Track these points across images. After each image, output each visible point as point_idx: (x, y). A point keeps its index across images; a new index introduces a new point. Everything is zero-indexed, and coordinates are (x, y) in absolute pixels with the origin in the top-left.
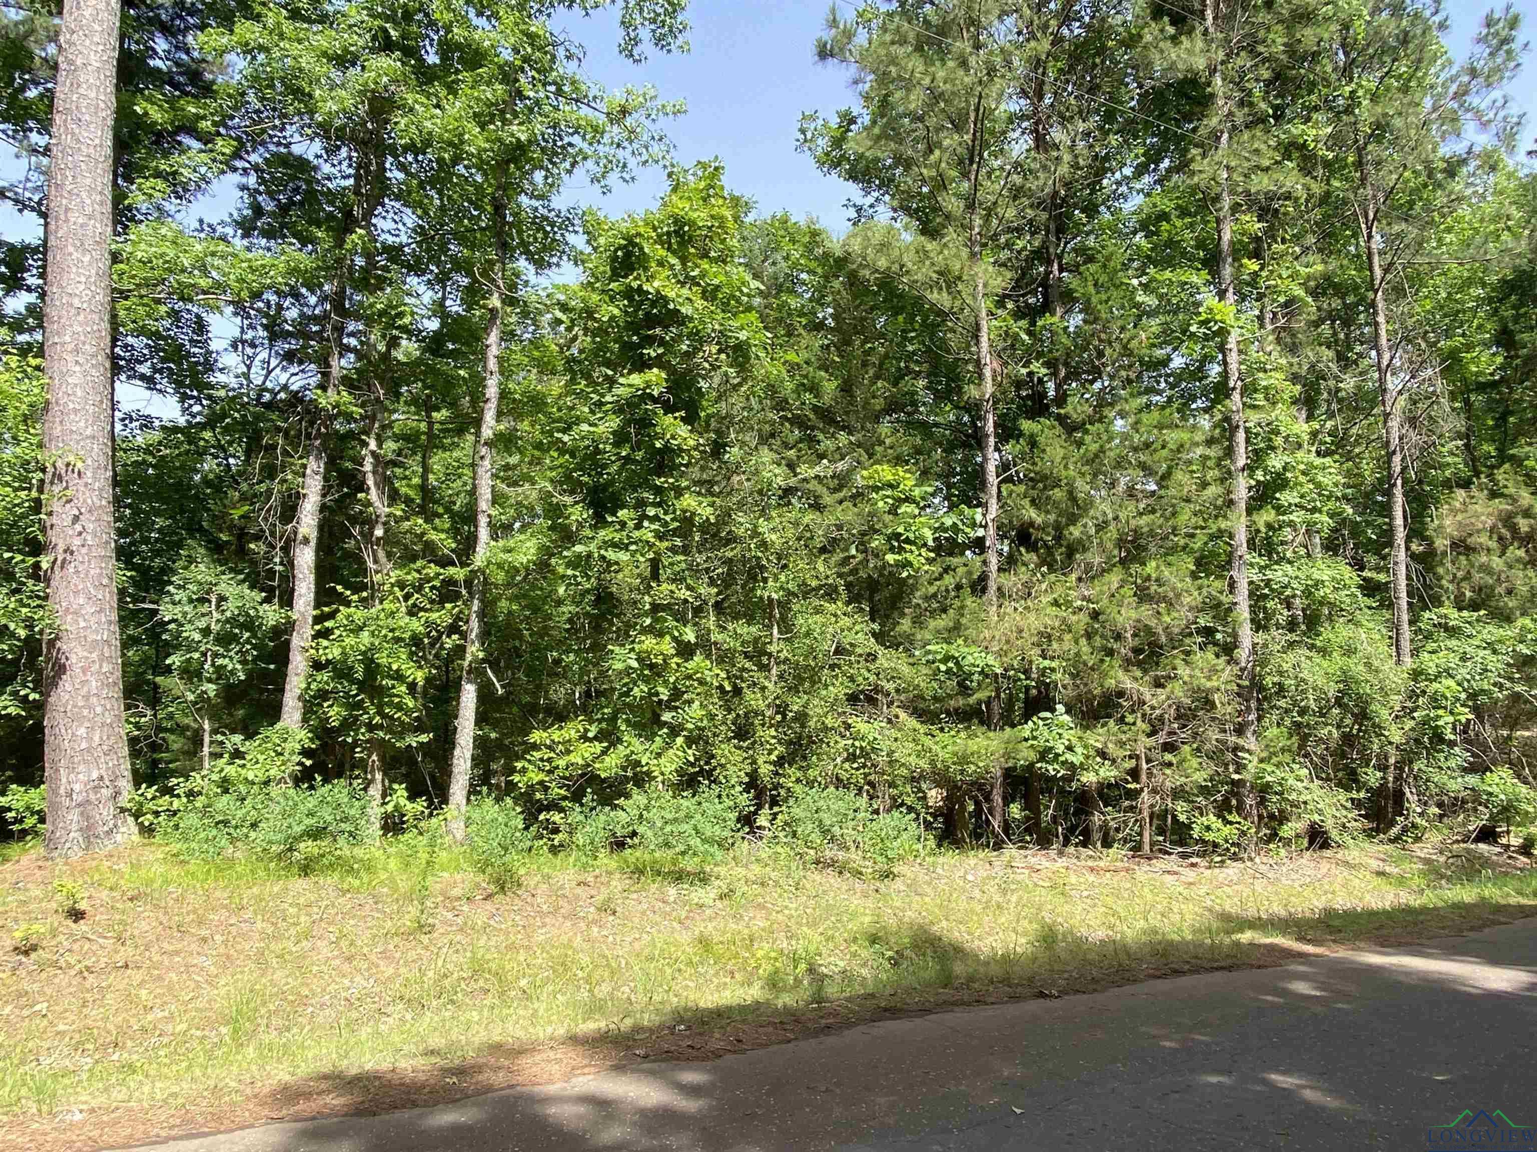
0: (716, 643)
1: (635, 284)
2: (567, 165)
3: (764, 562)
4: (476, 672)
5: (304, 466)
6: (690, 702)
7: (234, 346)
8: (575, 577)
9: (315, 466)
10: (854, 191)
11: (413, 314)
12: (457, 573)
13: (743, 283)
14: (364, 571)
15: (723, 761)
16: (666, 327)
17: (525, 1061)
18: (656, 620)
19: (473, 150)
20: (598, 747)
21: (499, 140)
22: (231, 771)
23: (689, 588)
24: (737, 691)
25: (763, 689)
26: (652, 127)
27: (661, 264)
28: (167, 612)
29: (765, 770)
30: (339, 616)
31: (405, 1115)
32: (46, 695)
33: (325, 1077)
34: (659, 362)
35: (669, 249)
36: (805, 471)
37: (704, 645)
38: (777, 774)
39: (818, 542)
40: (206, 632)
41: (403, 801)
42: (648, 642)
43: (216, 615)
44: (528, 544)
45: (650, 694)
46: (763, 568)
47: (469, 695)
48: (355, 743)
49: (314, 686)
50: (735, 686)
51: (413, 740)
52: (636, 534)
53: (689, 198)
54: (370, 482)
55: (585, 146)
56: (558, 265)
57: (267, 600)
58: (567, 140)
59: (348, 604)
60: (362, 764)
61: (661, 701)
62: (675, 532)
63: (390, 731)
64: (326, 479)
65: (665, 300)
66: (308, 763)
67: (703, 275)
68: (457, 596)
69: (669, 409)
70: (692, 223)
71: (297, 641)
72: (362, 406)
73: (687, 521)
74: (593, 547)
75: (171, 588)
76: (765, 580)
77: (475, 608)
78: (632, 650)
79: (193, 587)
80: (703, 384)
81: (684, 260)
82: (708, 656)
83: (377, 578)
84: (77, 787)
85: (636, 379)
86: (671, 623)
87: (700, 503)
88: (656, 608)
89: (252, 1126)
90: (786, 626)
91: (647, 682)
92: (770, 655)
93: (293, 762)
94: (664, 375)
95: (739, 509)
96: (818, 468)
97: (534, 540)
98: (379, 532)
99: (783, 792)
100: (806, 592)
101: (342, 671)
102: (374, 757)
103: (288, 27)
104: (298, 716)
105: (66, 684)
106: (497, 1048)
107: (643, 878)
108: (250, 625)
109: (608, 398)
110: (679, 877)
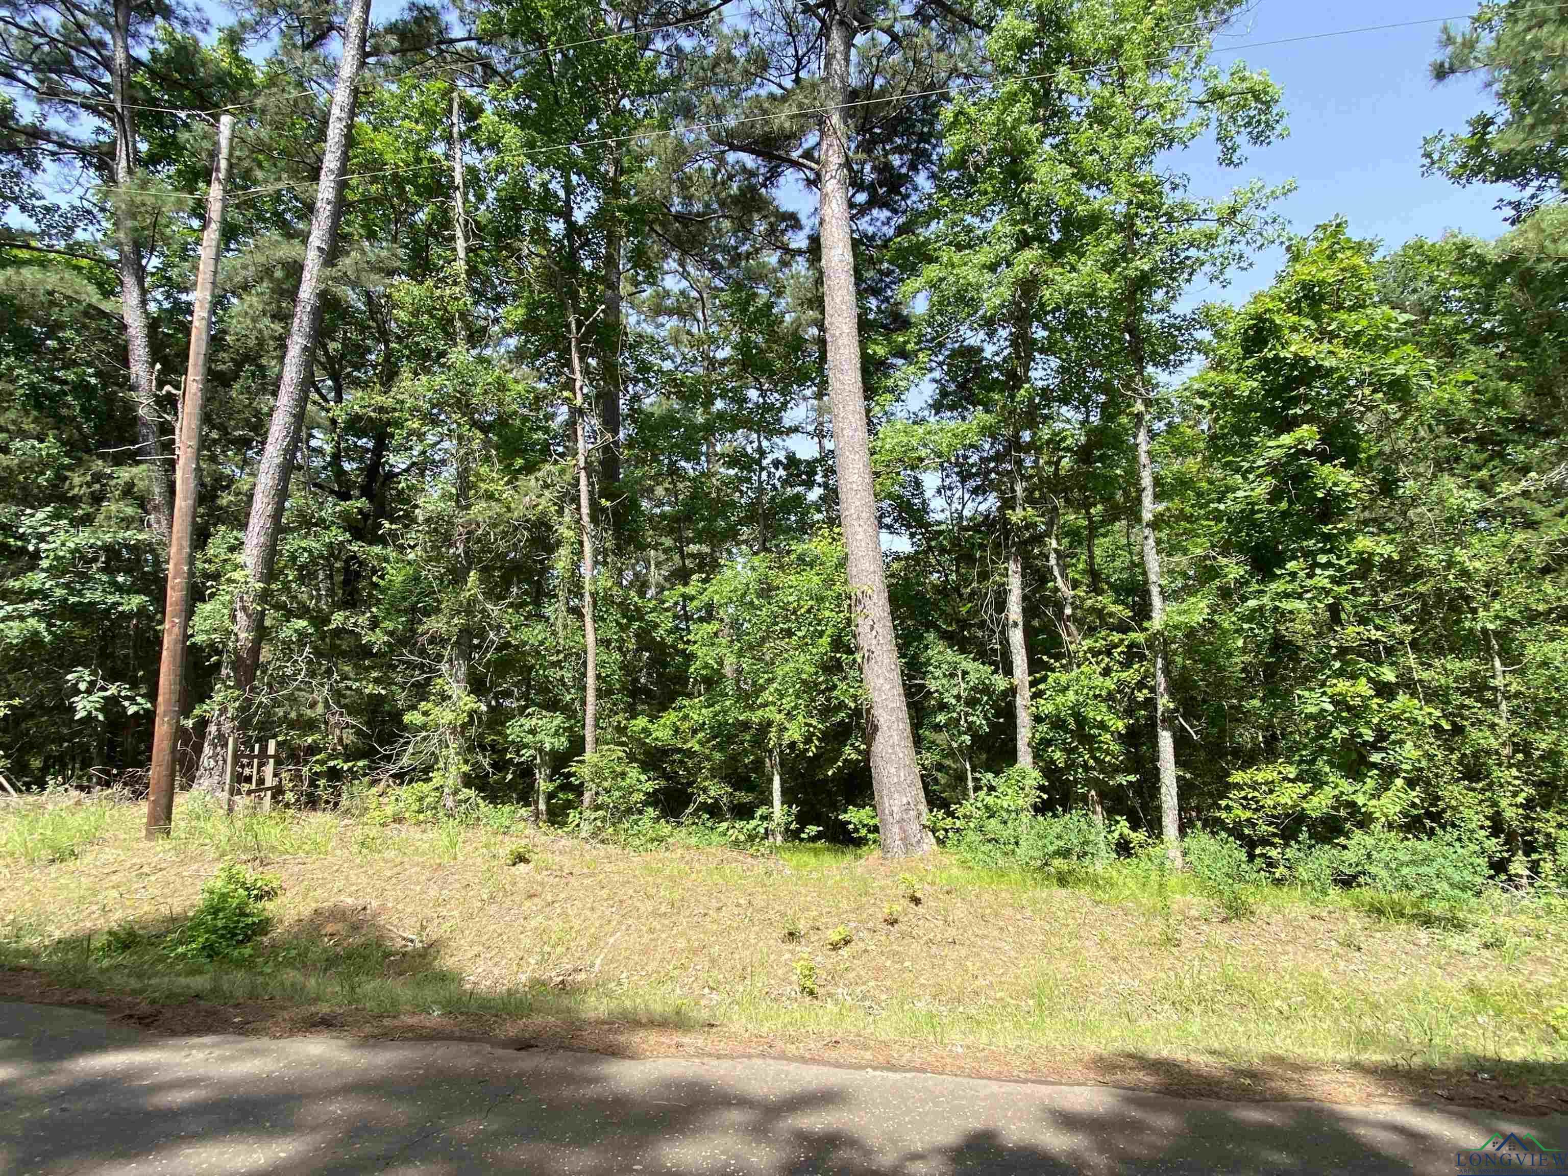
0: (1420, 681)
1: (1270, 355)
2: (1186, 276)
3: (1470, 592)
4: (1169, 720)
5: (1006, 569)
6: (1401, 742)
7: (939, 492)
8: (1252, 629)
9: (1013, 567)
10: (1508, 190)
11: (1073, 436)
12: (1139, 637)
13: (1390, 320)
14: (1061, 644)
15: (1454, 803)
16: (1309, 386)
17: (1313, 1078)
18: (1345, 663)
19: (1106, 293)
20: (1304, 788)
21: (1125, 278)
22: (990, 800)
23: (1377, 628)
24: (1458, 730)
25: (1492, 726)
26: (1263, 214)
27: (1294, 329)
28: (932, 686)
29: (1509, 813)
30: (1050, 680)
31: (1214, 1104)
32: (869, 746)
33: (1130, 1056)
34: (1308, 418)
35: (1299, 314)
36: (1505, 488)
37: (1408, 684)
38: (1527, 818)
39: (1538, 561)
40: (958, 697)
41: (1126, 831)
42: (1342, 686)
43: (963, 685)
44: (1201, 605)
45: (1353, 736)
46: (1468, 599)
47: (1166, 741)
48: (1076, 781)
49: (1037, 735)
50: (1454, 724)
51: (1123, 779)
52: (1309, 582)
53: (1314, 262)
54: (1056, 572)
55: (1201, 254)
56: (1189, 360)
57: (995, 672)
58: (1183, 255)
59: (1053, 670)
60: (1084, 798)
61: (1365, 743)
62: (1353, 576)
63: (1102, 771)
64: (1023, 576)
65: (1306, 360)
66: (1045, 796)
67: (1342, 326)
68: (1142, 657)
69: (1325, 459)
70: (1322, 283)
71: (1019, 701)
72: (1043, 516)
73: (1365, 563)
74: (1265, 600)
75: (931, 668)
76: (1474, 611)
77: (1159, 665)
78: (1324, 693)
79: (945, 666)
80: (1361, 428)
81: (1317, 318)
82: (1414, 694)
83: (1072, 647)
84: (895, 809)
85: (1286, 439)
86: (1363, 664)
87: (1378, 543)
88: (1343, 651)
89: (1085, 1084)
90: (1512, 658)
91: (1346, 723)
92: (1495, 689)
93: (1034, 796)
94: (1315, 429)
95: (1425, 541)
96: (1523, 483)
97: (1206, 602)
98: (1068, 611)
99: (1541, 838)
100: (1532, 617)
101: (1058, 723)
102: (1093, 793)
103: (956, 258)
104: (1029, 759)
105: (879, 737)
106: (1279, 1060)
107: (1383, 919)
108: (987, 690)
109: (1260, 463)
110: (1427, 921)
